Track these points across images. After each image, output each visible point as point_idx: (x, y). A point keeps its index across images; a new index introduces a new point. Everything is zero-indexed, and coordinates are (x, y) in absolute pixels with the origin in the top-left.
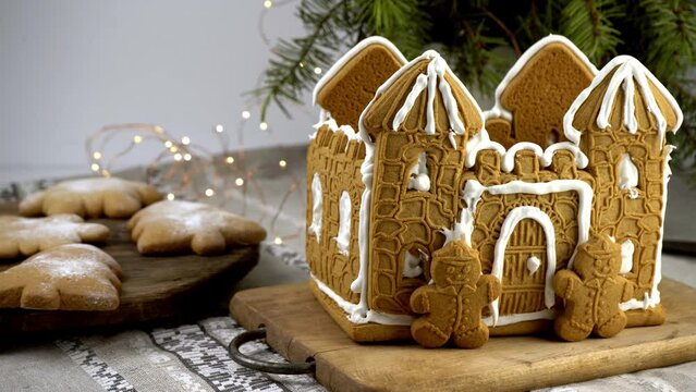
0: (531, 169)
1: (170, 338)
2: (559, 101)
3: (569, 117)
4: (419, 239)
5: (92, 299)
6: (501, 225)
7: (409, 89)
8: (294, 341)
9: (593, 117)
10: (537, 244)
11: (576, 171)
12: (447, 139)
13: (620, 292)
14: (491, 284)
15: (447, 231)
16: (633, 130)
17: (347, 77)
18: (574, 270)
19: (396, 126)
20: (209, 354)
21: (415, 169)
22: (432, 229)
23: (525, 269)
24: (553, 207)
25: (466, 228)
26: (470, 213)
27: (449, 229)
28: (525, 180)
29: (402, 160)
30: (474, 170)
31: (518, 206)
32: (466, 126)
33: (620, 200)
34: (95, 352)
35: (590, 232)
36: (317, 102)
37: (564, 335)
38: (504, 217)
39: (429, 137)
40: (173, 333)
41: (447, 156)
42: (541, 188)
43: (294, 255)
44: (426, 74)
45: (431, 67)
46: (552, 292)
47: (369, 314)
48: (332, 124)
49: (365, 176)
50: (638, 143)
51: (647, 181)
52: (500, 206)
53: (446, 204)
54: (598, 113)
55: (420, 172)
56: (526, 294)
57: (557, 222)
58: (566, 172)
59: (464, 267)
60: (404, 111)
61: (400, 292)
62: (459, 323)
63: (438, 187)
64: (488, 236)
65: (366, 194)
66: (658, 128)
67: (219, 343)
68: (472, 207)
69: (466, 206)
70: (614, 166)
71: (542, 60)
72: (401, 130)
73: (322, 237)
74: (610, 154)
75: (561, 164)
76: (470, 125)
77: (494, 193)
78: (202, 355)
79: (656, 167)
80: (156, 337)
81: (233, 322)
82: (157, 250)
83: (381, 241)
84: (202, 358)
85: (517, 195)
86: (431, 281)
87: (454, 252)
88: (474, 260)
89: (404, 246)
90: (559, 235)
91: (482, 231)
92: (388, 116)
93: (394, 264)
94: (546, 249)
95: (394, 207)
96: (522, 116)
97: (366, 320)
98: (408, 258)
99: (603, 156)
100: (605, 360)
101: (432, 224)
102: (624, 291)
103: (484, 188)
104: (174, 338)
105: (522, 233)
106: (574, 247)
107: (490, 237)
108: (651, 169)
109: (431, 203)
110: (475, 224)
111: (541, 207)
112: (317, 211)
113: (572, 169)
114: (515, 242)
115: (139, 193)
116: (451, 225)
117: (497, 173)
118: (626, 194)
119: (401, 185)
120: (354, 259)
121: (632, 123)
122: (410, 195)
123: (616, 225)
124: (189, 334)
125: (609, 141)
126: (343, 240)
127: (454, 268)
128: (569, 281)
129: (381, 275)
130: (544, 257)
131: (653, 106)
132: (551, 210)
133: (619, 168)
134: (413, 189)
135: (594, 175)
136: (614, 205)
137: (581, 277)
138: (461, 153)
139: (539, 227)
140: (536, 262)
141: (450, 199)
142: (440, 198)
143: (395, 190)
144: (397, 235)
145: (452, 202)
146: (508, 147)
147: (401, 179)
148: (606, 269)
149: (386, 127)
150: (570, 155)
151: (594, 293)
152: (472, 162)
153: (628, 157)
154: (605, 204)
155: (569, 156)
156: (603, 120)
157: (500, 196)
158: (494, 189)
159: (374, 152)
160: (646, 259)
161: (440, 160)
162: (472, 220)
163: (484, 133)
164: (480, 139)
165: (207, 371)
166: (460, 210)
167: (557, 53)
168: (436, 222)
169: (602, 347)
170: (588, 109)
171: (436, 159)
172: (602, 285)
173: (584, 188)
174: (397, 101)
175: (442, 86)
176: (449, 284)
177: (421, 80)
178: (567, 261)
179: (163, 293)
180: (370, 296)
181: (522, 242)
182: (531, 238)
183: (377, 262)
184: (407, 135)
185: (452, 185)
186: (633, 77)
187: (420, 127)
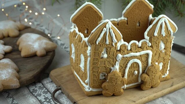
0: (135, 49)
3: (146, 33)
4: (104, 70)
6: (127, 64)
7: (101, 32)
8: (70, 95)
9: (153, 33)
10: (137, 68)
11: (148, 47)
12: (112, 45)
14: (124, 81)
15: (112, 68)
16: (164, 36)
17: (80, 15)
18: (146, 73)
19: (97, 43)
20: (46, 97)
21: (103, 52)
22: (108, 68)
23: (133, 74)
24: (141, 58)
25: (117, 67)
26: (118, 63)
27: (113, 67)
28: (134, 52)
29: (99, 51)
30: (120, 51)
31: (132, 59)
33: (159, 53)
34: (14, 98)
35: (151, 62)
36: (72, 21)
37: (143, 89)
38: (128, 62)
39: (107, 45)
41: (112, 49)
42: (138, 54)
44: (106, 28)
45: (107, 25)
46: (140, 79)
47: (91, 89)
49: (88, 55)
50: (165, 38)
51: (167, 47)
52: (126, 60)
53: (111, 61)
54: (154, 32)
55: (104, 53)
56: (133, 80)
57: (142, 61)
58: (145, 48)
59: (117, 78)
60: (100, 39)
61: (99, 84)
62: (115, 91)
63: (109, 57)
65: (89, 59)
66: (171, 34)
67: (48, 91)
68: (119, 61)
69: (117, 61)
70: (158, 45)
71: (136, 4)
72: (99, 44)
73: (75, 61)
74: (157, 42)
75: (143, 46)
76: (118, 40)
77: (125, 57)
78: (44, 97)
79: (170, 43)
80: (30, 89)
83: (94, 72)
84: (44, 99)
85: (131, 57)
86: (107, 81)
87: (114, 75)
88: (120, 76)
89: (100, 72)
90: (143, 65)
91: (122, 67)
92: (95, 40)
93: (97, 77)
94: (139, 69)
95: (97, 63)
96: (130, 19)
97: (90, 90)
98: (101, 75)
99: (155, 43)
100: (155, 96)
101: (108, 66)
102: (160, 77)
103: (122, 56)
104: (35, 89)
106: (147, 67)
107: (124, 68)
108: (168, 44)
109: (108, 61)
110: (120, 65)
111: (138, 58)
113: (147, 47)
114: (131, 68)
116: (113, 66)
117: (126, 51)
118: (161, 52)
119: (99, 57)
121: (164, 33)
122: (102, 59)
123: (158, 60)
124: (39, 87)
125: (157, 39)
127: (114, 79)
128: (145, 77)
129: (94, 80)
130: (138, 71)
131: (170, 28)
132: (141, 59)
133: (159, 45)
135: (153, 48)
137: (149, 76)
138: (116, 47)
139: (137, 64)
140: (136, 72)
142: (110, 60)
143: (97, 59)
144: (98, 70)
145: (113, 60)
146: (128, 43)
147: (99, 55)
149: (94, 43)
151: (152, 79)
152: (119, 49)
153: (162, 42)
154: (155, 55)
155: (146, 43)
156: (156, 34)
157: (127, 57)
159: (91, 48)
160: (166, 66)
161: (110, 50)
162: (119, 64)
163: (122, 40)
164: (121, 42)
166: (116, 62)
167: (140, 2)
168: (109, 66)
169: (154, 92)
170: (152, 31)
171: (109, 49)
172: (154, 77)
173: (150, 52)
174: (97, 36)
175: (110, 31)
176: (113, 83)
177: (104, 30)
178: (144, 71)
179: (31, 77)
180: (91, 85)
181: (132, 68)
182: (135, 66)
183: (92, 77)
184: (101, 45)
185: (113, 56)
186: (165, 21)
187: (104, 42)
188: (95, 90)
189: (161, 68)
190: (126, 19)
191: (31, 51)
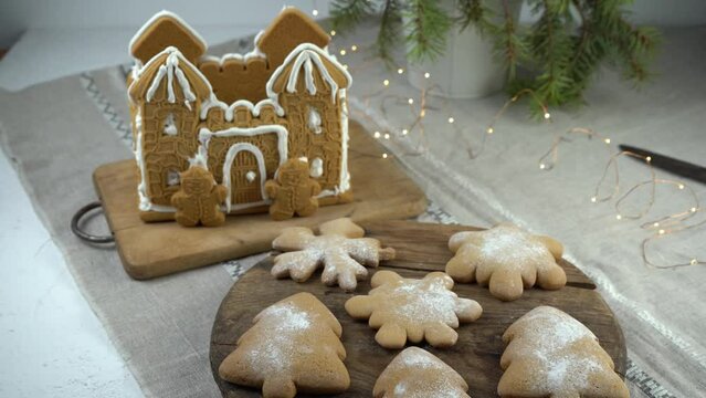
0: (243, 119)
4: (173, 163)
6: (225, 154)
7: (155, 75)
9: (284, 86)
10: (252, 165)
11: (275, 119)
12: (184, 105)
15: (190, 159)
16: (313, 92)
19: (148, 100)
21: (166, 122)
22: (180, 158)
23: (245, 179)
24: (260, 142)
26: (204, 148)
28: (239, 127)
29: (156, 118)
30: (206, 121)
31: (236, 143)
32: (196, 95)
33: (308, 135)
35: (288, 155)
38: (227, 149)
39: (171, 104)
41: (185, 115)
44: (165, 64)
45: (169, 60)
47: (150, 205)
49: (138, 125)
50: (318, 100)
51: (327, 121)
52: (223, 143)
53: (187, 143)
54: (287, 82)
55: (170, 123)
56: (249, 193)
57: (264, 151)
58: (268, 120)
60: (152, 89)
61: (165, 194)
62: (201, 214)
63: (182, 133)
65: (139, 135)
68: (204, 145)
69: (201, 144)
70: (303, 114)
72: (152, 100)
74: (299, 108)
75: (264, 114)
76: (200, 94)
77: (219, 136)
79: (334, 113)
85: (234, 137)
90: (266, 158)
91: (214, 159)
92: (143, 92)
93: (159, 178)
94: (258, 167)
95: (154, 145)
97: (148, 209)
99: (293, 109)
101: (180, 155)
103: (212, 133)
105: (241, 159)
107: (218, 161)
108: (330, 114)
109: (178, 142)
110: (208, 155)
111: (252, 143)
113: (272, 118)
114: (237, 164)
116: (192, 156)
117: (221, 123)
118: (313, 131)
119: (158, 133)
121: (312, 88)
122: (164, 138)
123: (307, 150)
125: (297, 99)
130: (256, 170)
132: (259, 145)
133: (306, 116)
134: (165, 134)
135: (288, 121)
136: (304, 138)
138: (195, 113)
139: (250, 154)
140: (252, 175)
141: (190, 139)
142: (183, 139)
143: (153, 135)
145: (191, 141)
146: (229, 105)
148: (297, 180)
149: (142, 98)
152: (204, 116)
153: (312, 108)
154: (297, 138)
155: (271, 109)
156: (291, 87)
157: (223, 137)
158: (219, 134)
160: (332, 167)
162: (205, 152)
163: (213, 96)
164: (210, 101)
166: (197, 146)
168: (182, 154)
170: (281, 80)
171: (179, 116)
172: (294, 189)
173: (282, 130)
175: (176, 71)
177: (162, 69)
178: (272, 174)
180: (149, 195)
181: (241, 164)
182: (247, 162)
183: (148, 177)
184: (157, 103)
185: (191, 132)
186: (311, 59)
187: (164, 98)
188: (158, 209)
189: (320, 171)
190: (263, 56)
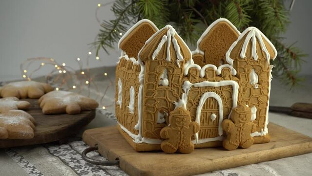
0: (212, 76)
1: (56, 151)
2: (224, 46)
3: (228, 54)
4: (164, 107)
5: (22, 134)
6: (199, 100)
7: (159, 42)
8: (110, 151)
9: (239, 53)
10: (215, 108)
11: (231, 77)
12: (176, 63)
13: (251, 128)
14: (195, 126)
15: (176, 103)
16: (256, 59)
17: (133, 37)
18: (231, 119)
19: (153, 58)
20: (74, 157)
21: (162, 77)
22: (170, 102)
23: (210, 119)
24: (221, 92)
25: (184, 102)
26: (186, 95)
28: (210, 81)
29: (157, 72)
30: (188, 77)
31: (206, 92)
33: (250, 89)
34: (24, 157)
35: (238, 103)
36: (120, 47)
37: (227, 147)
38: (201, 97)
39: (168, 62)
40: (58, 148)
41: (176, 71)
42: (216, 84)
43: (111, 114)
44: (166, 35)
45: (169, 32)
46: (222, 129)
47: (143, 139)
48: (126, 57)
49: (140, 80)
50: (258, 64)
51: (262, 81)
52: (199, 92)
53: (175, 91)
54: (241, 51)
55: (164, 77)
56: (210, 130)
57: (223, 98)
58: (227, 77)
59: (183, 118)
60: (157, 51)
61: (156, 130)
62: (181, 143)
63: (172, 84)
64: (193, 105)
65: (141, 87)
66: (267, 58)
67: (78, 152)
68: (187, 92)
69: (184, 92)
70: (248, 74)
71: (217, 29)
72: (156, 59)
73: (122, 106)
74: (246, 69)
75: (225, 74)
76: (185, 57)
77: (196, 86)
78: (70, 158)
79: (266, 75)
80: (50, 150)
81: (84, 143)
82: (51, 112)
83: (147, 107)
85: (206, 87)
86: (169, 125)
87: (179, 112)
88: (188, 115)
89: (157, 109)
90: (224, 104)
91: (191, 103)
92: (150, 53)
93: (153, 117)
94: (219, 110)
95: (153, 93)
96: (208, 53)
97: (141, 142)
98: (159, 115)
99: (242, 70)
100: (245, 158)
101: (169, 100)
103: (192, 84)
104: (58, 151)
105: (208, 103)
106: (231, 109)
107: (195, 106)
108: (264, 75)
109: (169, 91)
110: (188, 100)
111: (216, 92)
112: (120, 94)
113: (230, 76)
114: (206, 107)
115: (43, 87)
116: (178, 100)
117: (197, 78)
118: (253, 87)
119: (156, 83)
120: (136, 115)
121: (256, 56)
122: (160, 87)
123: (249, 100)
124: (65, 149)
125: (246, 63)
126: (131, 107)
127: (180, 118)
128: (229, 124)
129: (148, 122)
130: (218, 114)
131: (264, 48)
132: (221, 94)
133: (250, 75)
134: (161, 85)
135: (239, 78)
136: (248, 91)
137: (234, 122)
138: (181, 69)
139: (215, 101)
140: (214, 116)
141: (177, 89)
142: (173, 89)
143: (153, 85)
144: (155, 105)
145: (178, 90)
147: (156, 80)
148: (245, 119)
149: (149, 58)
150: (229, 70)
151: (239, 129)
152: (187, 73)
153: (253, 70)
154: (244, 91)
156: (243, 55)
157: (199, 87)
158: (196, 85)
159: (144, 69)
160: (262, 114)
161: (173, 72)
162: (186, 98)
163: (192, 61)
164: (190, 63)
165: (72, 164)
166: (181, 94)
167: (223, 26)
168: (171, 99)
169: (243, 153)
170: (236, 50)
171: (171, 72)
172: (243, 126)
173: (236, 85)
174: (154, 47)
175: (173, 40)
176: (177, 126)
177: (164, 38)
178: (228, 116)
179: (53, 131)
180: (143, 132)
181: (208, 108)
182: (212, 106)
183: (146, 117)
184: (159, 61)
185: (178, 83)
186: (256, 36)
187: (164, 58)
189: (254, 116)
190: (202, 53)
191: (58, 105)
